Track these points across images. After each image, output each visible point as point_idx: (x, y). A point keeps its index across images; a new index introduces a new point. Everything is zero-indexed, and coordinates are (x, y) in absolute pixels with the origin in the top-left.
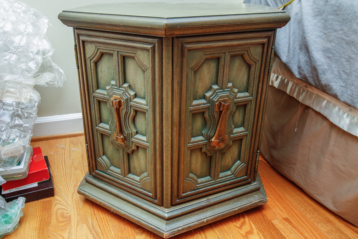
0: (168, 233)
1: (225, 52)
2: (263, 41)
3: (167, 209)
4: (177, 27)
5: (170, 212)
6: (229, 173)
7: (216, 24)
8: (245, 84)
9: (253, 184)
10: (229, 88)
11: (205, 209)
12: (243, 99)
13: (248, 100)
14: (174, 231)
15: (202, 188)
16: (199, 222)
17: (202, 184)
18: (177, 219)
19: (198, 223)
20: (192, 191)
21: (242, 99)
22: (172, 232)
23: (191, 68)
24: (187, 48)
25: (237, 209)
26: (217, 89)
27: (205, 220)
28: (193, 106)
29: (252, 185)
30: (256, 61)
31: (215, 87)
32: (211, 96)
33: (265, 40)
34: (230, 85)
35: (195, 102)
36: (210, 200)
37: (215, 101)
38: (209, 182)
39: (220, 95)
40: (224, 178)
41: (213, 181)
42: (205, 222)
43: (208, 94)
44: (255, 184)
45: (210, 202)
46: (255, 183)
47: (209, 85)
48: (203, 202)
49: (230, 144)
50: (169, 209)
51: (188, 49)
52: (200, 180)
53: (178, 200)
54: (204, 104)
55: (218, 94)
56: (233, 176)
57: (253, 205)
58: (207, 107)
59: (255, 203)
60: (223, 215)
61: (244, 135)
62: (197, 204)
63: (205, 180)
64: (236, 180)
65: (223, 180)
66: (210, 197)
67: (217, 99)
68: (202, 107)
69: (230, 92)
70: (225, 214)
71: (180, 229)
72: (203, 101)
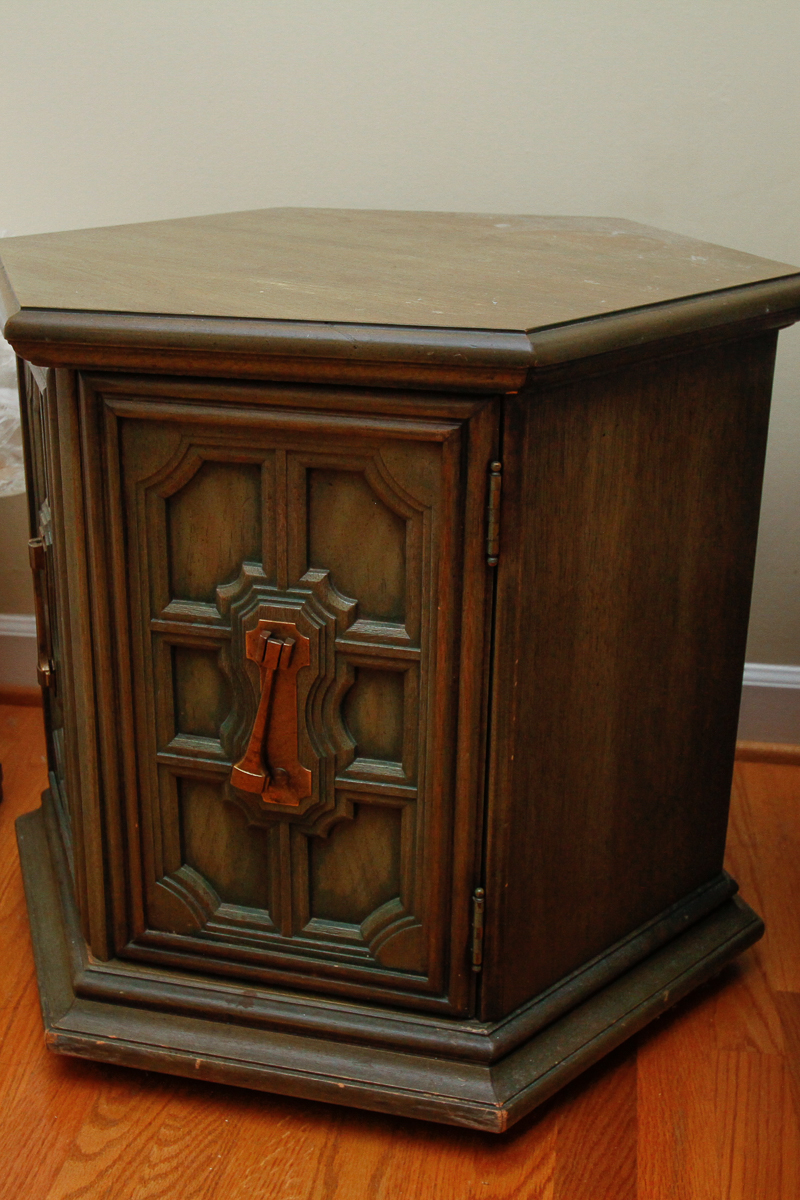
0: (56, 1034)
1: (273, 451)
2: (434, 434)
3: (91, 959)
4: (43, 338)
5: (95, 974)
6: (352, 931)
7: (185, 346)
8: (392, 588)
9: (469, 1029)
10: (309, 588)
11: (225, 1026)
12: (376, 645)
13: (401, 656)
14: (78, 1041)
15: (228, 941)
16: (173, 1054)
17: (229, 928)
18: (110, 1007)
19: (170, 1056)
20: (188, 935)
21: (371, 645)
22: (70, 1039)
23: (143, 481)
24: (112, 410)
25: (341, 1085)
26: (257, 580)
27: (199, 1060)
28: (167, 617)
29: (463, 1028)
30: (421, 509)
31: (252, 570)
32: (236, 598)
33: (442, 430)
34: (316, 576)
35: (176, 607)
36: (254, 1001)
37: (244, 619)
38: (260, 933)
39: (261, 605)
40: (325, 943)
41: (276, 936)
42: (197, 1066)
43: (225, 591)
44: (474, 1031)
45: (250, 1009)
46: (480, 1031)
47: (235, 558)
48: (224, 996)
49: (332, 812)
50: (101, 963)
51: (118, 414)
52: (225, 910)
53: (131, 946)
54: (209, 621)
55: (260, 597)
56: (366, 950)
57: (420, 1107)
58: (217, 635)
59: (431, 1104)
60: (275, 1080)
61: (397, 793)
62: (202, 992)
63: (243, 917)
64: (374, 971)
65: (319, 947)
66: (261, 993)
67: (251, 614)
68: (199, 628)
69: (312, 607)
70: (288, 1078)
71: (99, 1042)
72: (210, 611)
